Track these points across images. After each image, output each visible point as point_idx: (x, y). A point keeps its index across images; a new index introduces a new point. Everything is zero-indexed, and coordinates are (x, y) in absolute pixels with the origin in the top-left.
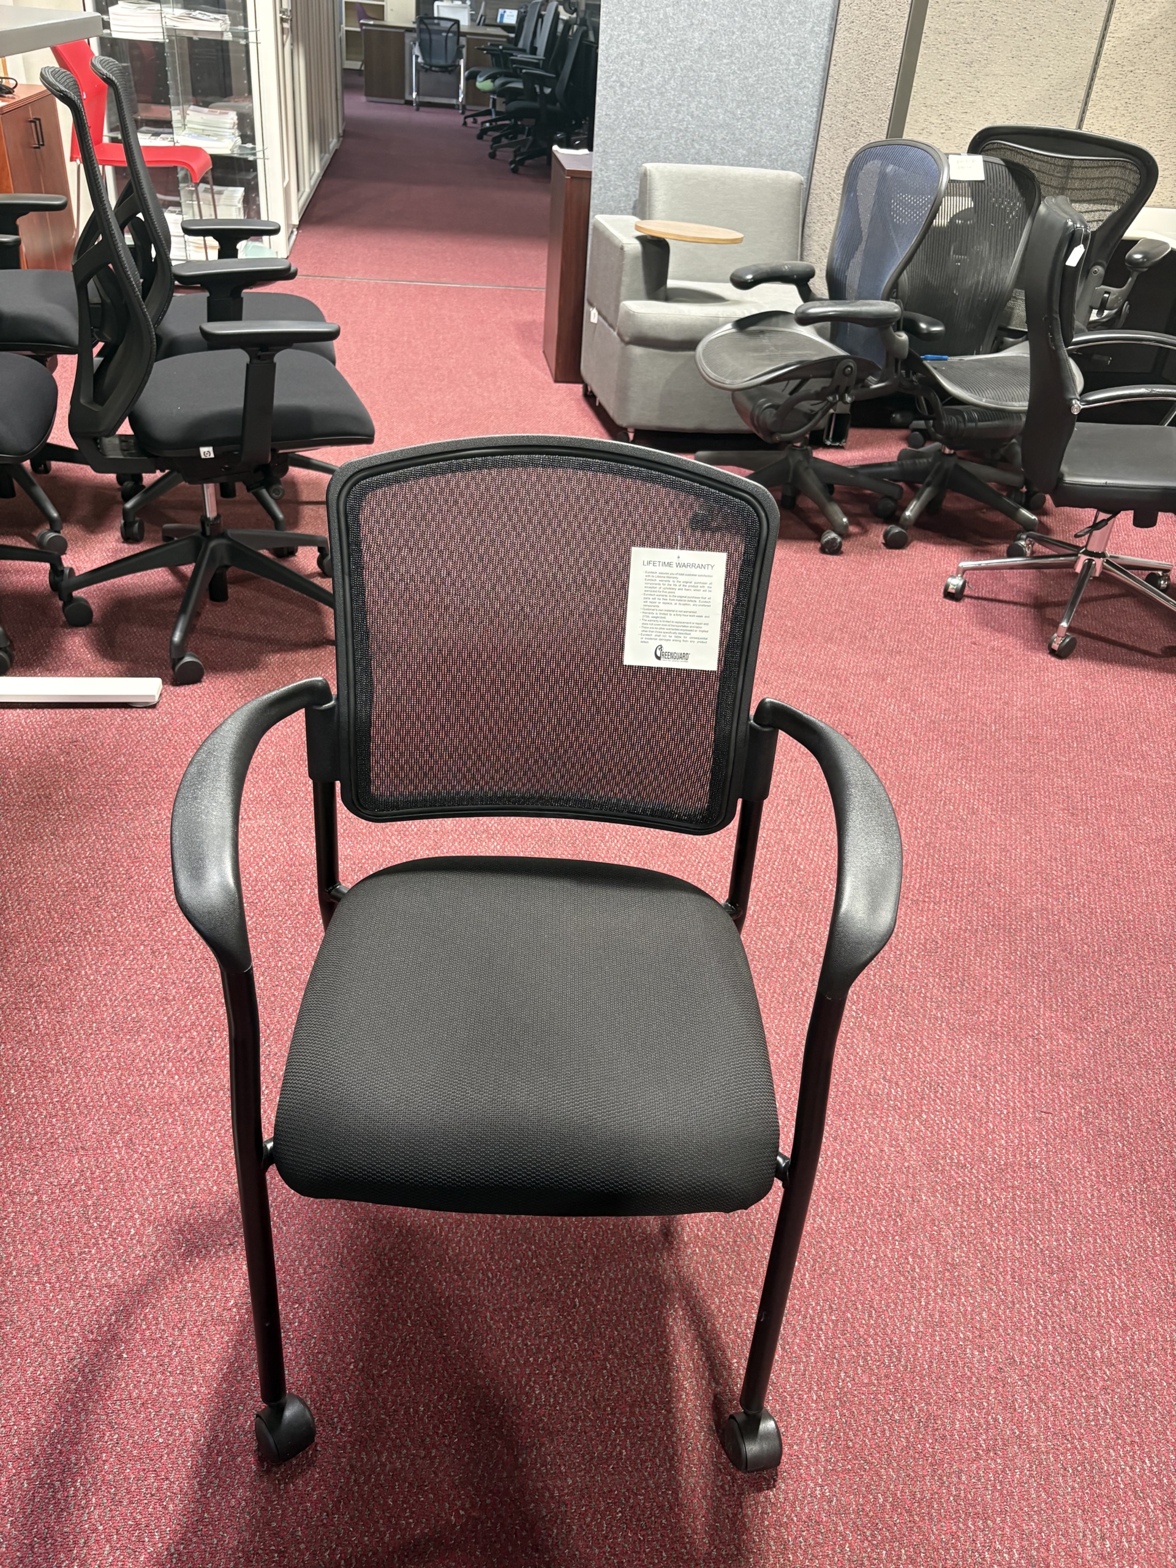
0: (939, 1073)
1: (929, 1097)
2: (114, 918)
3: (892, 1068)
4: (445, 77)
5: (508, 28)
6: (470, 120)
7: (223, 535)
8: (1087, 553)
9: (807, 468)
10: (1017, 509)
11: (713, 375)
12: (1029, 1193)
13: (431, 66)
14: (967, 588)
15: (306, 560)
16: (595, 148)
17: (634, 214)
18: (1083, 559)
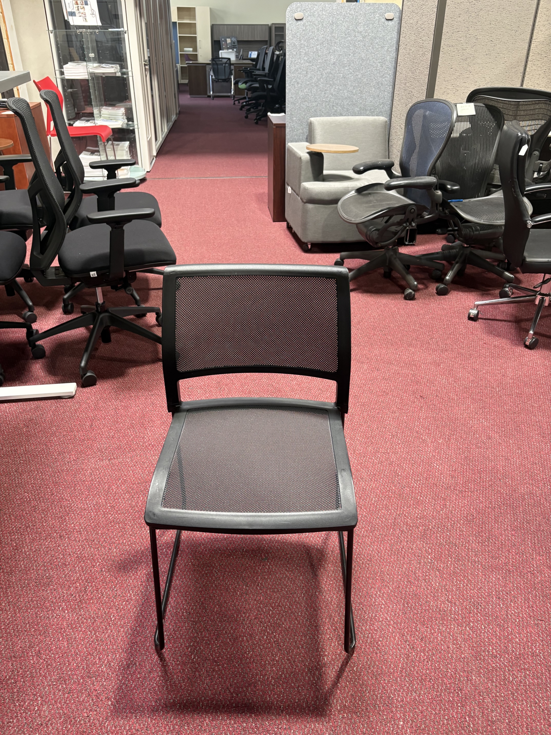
0: (478, 596)
1: (474, 612)
2: (42, 518)
3: (452, 594)
4: (225, 84)
5: (252, 60)
6: (237, 102)
7: (107, 311)
8: (541, 294)
9: (395, 258)
10: (503, 272)
11: (346, 216)
12: (534, 673)
13: (219, 80)
14: (480, 314)
15: (151, 318)
16: (286, 113)
17: (307, 141)
18: (539, 297)
